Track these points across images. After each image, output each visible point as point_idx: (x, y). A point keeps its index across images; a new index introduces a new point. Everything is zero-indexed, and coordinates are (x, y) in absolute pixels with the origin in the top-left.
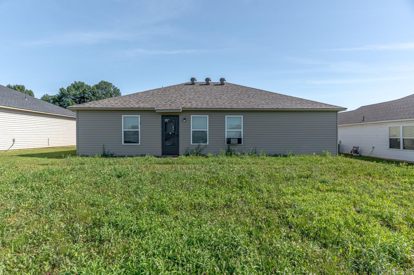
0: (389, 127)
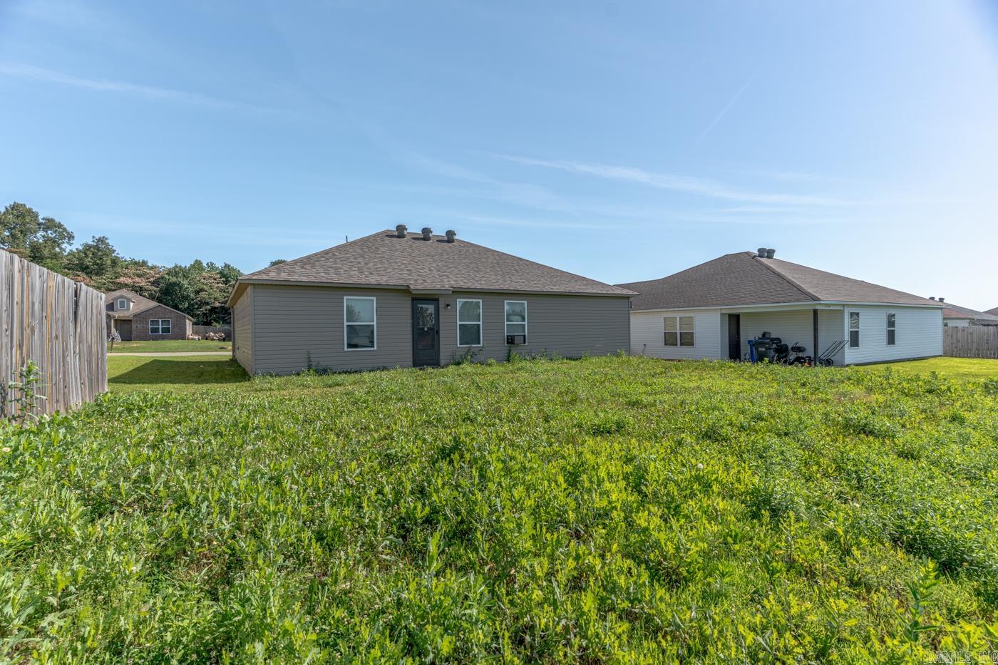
0: (665, 318)
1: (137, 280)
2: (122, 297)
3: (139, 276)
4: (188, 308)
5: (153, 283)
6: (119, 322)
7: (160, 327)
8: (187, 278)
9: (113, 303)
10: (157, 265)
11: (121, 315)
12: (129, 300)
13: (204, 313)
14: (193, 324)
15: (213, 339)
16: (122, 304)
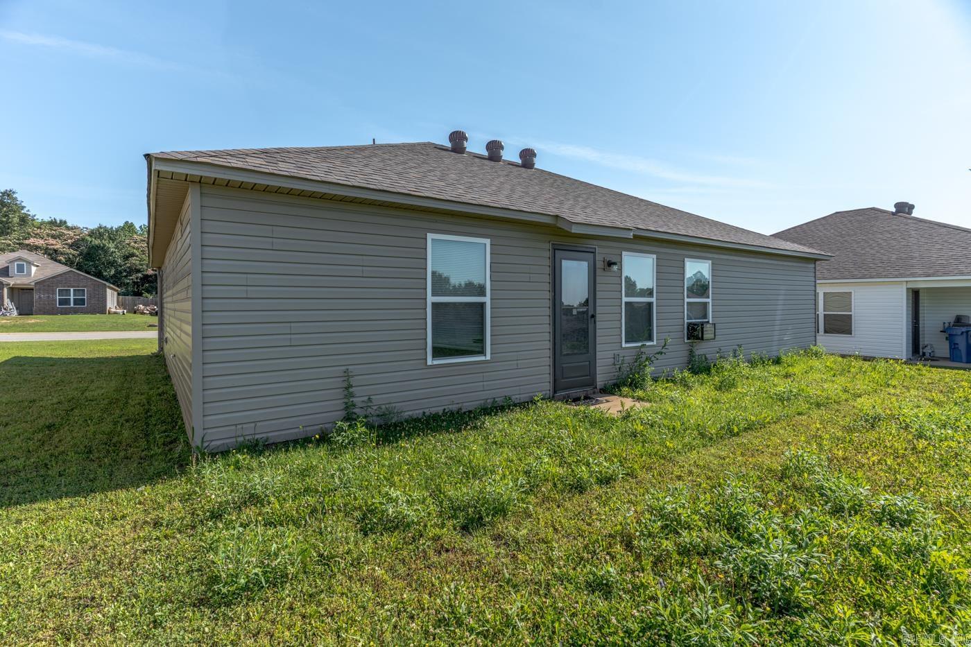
1: (51, 241)
2: (20, 259)
3: (54, 237)
4: (114, 276)
5: (71, 246)
6: (16, 292)
7: (72, 297)
8: (113, 241)
9: (8, 267)
10: (79, 226)
11: (18, 282)
12: (30, 263)
13: (134, 282)
14: (119, 294)
15: (143, 313)
16: (20, 269)
